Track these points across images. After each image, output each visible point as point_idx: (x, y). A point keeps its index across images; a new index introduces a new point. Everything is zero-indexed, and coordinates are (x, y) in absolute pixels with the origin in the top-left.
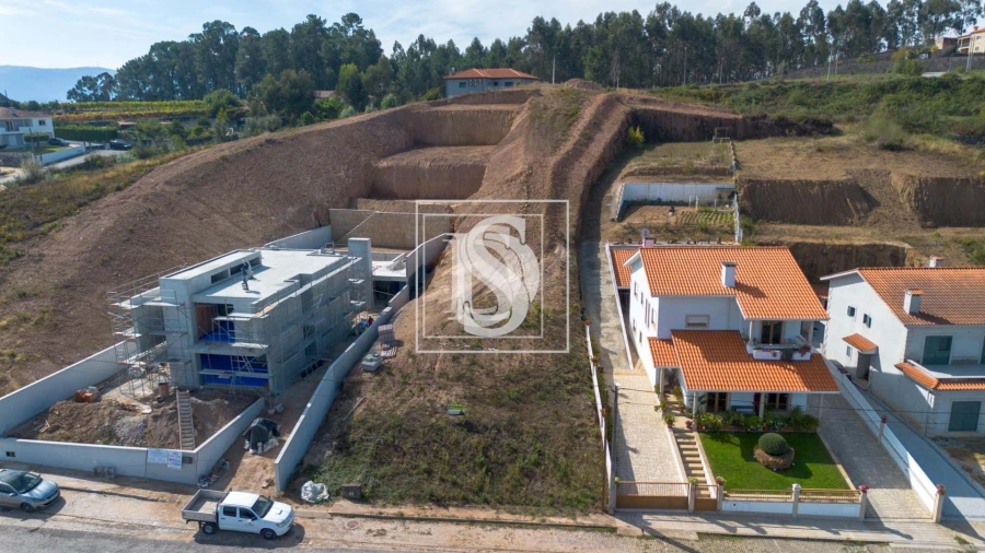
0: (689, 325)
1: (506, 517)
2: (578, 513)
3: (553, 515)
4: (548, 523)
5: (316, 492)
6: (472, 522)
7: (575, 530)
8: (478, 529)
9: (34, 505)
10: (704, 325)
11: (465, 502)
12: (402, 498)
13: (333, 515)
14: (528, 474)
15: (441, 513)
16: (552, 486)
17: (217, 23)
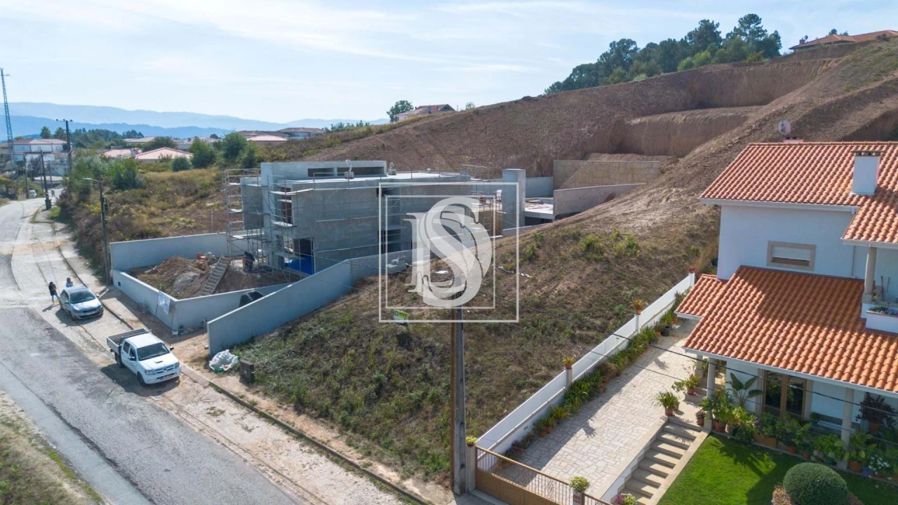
0: (775, 260)
1: (338, 446)
2: (420, 474)
3: (388, 465)
4: (369, 469)
5: (224, 361)
6: (300, 436)
7: (387, 491)
8: (295, 445)
9: (74, 314)
10: (805, 263)
11: (323, 415)
12: (277, 390)
13: (211, 385)
14: (416, 408)
15: (290, 417)
16: (425, 430)
17: (623, 41)
